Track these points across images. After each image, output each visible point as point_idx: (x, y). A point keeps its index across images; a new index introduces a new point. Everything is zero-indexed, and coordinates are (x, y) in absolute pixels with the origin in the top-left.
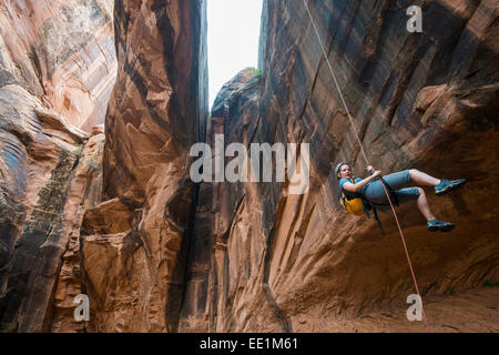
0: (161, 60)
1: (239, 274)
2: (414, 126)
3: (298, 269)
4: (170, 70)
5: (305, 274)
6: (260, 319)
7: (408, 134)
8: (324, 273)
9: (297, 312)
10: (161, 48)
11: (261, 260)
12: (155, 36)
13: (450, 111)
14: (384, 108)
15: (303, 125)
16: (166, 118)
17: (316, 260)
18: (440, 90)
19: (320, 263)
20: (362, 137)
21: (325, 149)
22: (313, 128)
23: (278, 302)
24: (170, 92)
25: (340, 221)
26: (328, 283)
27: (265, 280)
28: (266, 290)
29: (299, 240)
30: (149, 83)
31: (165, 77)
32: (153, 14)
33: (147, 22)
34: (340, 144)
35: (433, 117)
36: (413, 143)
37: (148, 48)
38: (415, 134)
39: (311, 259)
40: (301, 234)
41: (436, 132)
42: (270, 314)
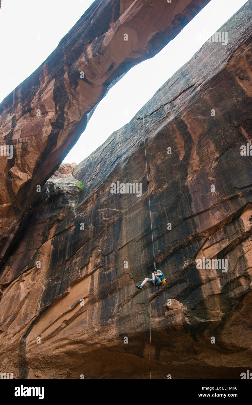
0: (37, 156)
1: (5, 320)
2: (161, 312)
3: (54, 342)
4: (38, 165)
5: (57, 348)
6: (6, 360)
7: (157, 314)
8: (70, 354)
9: (37, 368)
10: (42, 150)
11: (28, 321)
12: (43, 141)
13: (179, 319)
14: (152, 292)
15: (103, 261)
16: (16, 191)
17: (70, 344)
18: (180, 305)
19: (72, 347)
20: (133, 296)
21: (110, 285)
22: (109, 268)
23: (28, 355)
24: (29, 178)
25: (99, 333)
26: (68, 360)
27: (25, 336)
28: (22, 344)
29: (64, 325)
30: (19, 162)
31: (32, 167)
32: (50, 127)
33: (44, 130)
34: (119, 289)
35: (171, 316)
36: (157, 320)
37: (34, 144)
38: (159, 316)
39: (67, 341)
40: (67, 322)
41: (169, 323)
42: (16, 361)
